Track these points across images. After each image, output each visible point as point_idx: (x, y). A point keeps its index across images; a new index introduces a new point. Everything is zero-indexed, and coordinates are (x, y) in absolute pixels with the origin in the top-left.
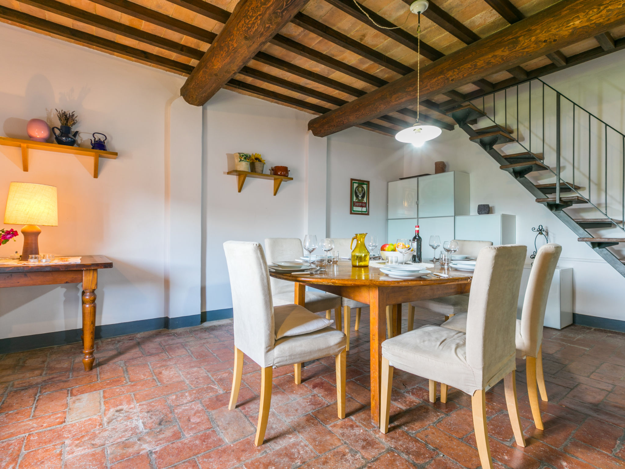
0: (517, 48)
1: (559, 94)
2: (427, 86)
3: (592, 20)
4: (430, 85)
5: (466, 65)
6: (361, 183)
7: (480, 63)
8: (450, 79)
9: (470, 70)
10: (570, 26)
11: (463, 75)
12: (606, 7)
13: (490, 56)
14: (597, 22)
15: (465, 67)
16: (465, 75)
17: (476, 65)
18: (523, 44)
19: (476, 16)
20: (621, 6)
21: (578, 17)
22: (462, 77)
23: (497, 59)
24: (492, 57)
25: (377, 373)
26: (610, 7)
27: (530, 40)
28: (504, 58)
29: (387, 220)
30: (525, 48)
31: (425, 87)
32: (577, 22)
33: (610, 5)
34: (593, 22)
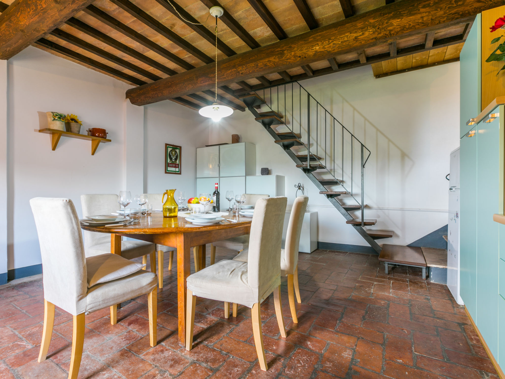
0: (283, 58)
1: (309, 95)
2: (224, 75)
3: (325, 48)
4: (226, 74)
5: (251, 64)
6: (175, 147)
7: (260, 64)
8: (241, 73)
9: (254, 68)
10: (314, 49)
11: (249, 71)
12: (332, 41)
13: (267, 60)
14: (328, 50)
15: (250, 66)
16: (251, 71)
17: (257, 65)
18: (287, 56)
19: (257, 29)
20: (340, 43)
21: (318, 44)
22: (248, 73)
23: (271, 63)
24: (268, 61)
25: (183, 303)
26: (334, 42)
27: (291, 54)
28: (276, 64)
29: (196, 178)
30: (288, 59)
31: (223, 76)
32: (318, 48)
33: (335, 40)
34: (326, 49)
